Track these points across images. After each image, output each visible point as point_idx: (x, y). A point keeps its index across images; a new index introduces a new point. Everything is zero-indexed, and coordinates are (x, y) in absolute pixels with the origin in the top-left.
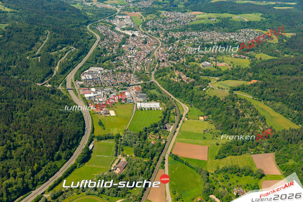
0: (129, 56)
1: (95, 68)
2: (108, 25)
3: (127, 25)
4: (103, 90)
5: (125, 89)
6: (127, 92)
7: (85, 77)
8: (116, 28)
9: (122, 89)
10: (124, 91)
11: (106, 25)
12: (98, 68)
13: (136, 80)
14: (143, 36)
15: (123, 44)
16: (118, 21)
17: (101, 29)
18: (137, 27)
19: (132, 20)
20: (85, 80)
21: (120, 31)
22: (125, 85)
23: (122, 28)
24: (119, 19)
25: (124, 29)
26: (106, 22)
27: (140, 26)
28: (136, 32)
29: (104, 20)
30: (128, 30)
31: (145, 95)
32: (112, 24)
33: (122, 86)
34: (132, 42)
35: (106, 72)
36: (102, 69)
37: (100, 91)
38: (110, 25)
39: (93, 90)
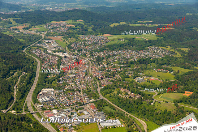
0: (71, 76)
1: (47, 89)
2: (40, 48)
3: (56, 48)
4: (64, 111)
5: (83, 108)
6: (85, 111)
7: (42, 100)
8: (47, 51)
9: (80, 109)
10: (82, 111)
11: (39, 49)
12: (49, 89)
13: (87, 98)
14: (73, 57)
15: (61, 65)
16: (47, 45)
17: (36, 52)
18: (64, 49)
19: (58, 43)
20: (42, 102)
21: (52, 53)
22: (80, 104)
23: (53, 51)
24: (47, 43)
25: (55, 52)
26: (37, 46)
27: (66, 48)
28: (66, 53)
29: (35, 44)
30: (59, 52)
31: (102, 112)
32: (43, 48)
33: (78, 105)
34: (67, 63)
35: (58, 92)
36: (53, 90)
37: (61, 112)
38: (42, 49)
39: (55, 112)
